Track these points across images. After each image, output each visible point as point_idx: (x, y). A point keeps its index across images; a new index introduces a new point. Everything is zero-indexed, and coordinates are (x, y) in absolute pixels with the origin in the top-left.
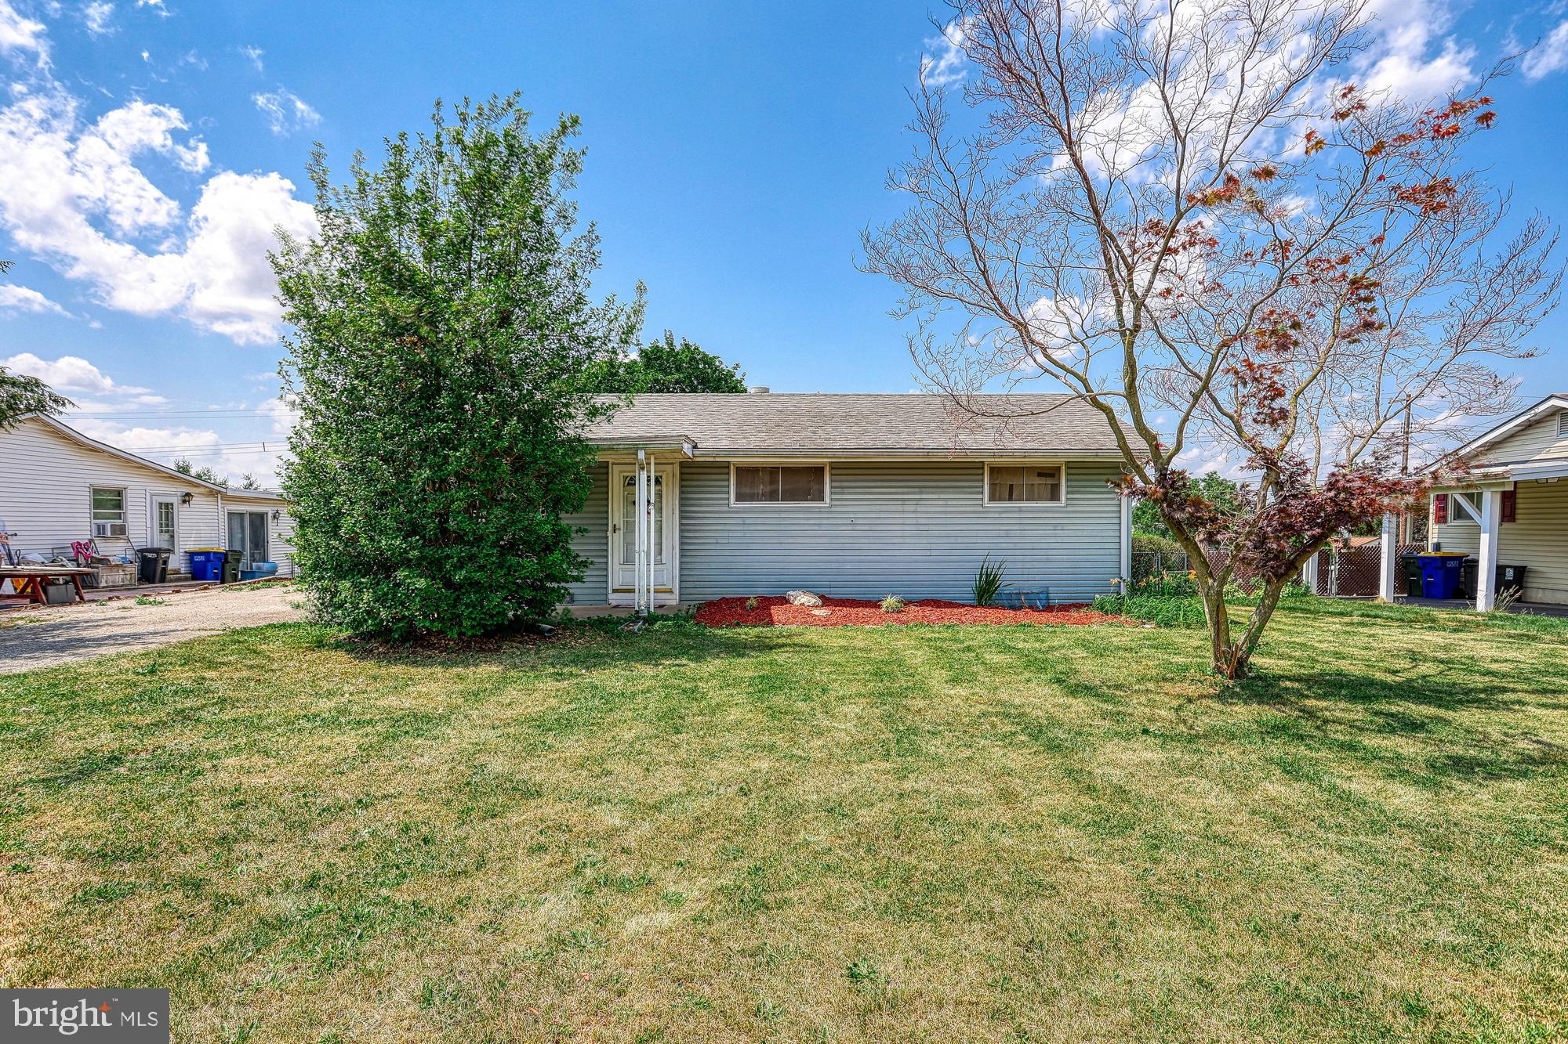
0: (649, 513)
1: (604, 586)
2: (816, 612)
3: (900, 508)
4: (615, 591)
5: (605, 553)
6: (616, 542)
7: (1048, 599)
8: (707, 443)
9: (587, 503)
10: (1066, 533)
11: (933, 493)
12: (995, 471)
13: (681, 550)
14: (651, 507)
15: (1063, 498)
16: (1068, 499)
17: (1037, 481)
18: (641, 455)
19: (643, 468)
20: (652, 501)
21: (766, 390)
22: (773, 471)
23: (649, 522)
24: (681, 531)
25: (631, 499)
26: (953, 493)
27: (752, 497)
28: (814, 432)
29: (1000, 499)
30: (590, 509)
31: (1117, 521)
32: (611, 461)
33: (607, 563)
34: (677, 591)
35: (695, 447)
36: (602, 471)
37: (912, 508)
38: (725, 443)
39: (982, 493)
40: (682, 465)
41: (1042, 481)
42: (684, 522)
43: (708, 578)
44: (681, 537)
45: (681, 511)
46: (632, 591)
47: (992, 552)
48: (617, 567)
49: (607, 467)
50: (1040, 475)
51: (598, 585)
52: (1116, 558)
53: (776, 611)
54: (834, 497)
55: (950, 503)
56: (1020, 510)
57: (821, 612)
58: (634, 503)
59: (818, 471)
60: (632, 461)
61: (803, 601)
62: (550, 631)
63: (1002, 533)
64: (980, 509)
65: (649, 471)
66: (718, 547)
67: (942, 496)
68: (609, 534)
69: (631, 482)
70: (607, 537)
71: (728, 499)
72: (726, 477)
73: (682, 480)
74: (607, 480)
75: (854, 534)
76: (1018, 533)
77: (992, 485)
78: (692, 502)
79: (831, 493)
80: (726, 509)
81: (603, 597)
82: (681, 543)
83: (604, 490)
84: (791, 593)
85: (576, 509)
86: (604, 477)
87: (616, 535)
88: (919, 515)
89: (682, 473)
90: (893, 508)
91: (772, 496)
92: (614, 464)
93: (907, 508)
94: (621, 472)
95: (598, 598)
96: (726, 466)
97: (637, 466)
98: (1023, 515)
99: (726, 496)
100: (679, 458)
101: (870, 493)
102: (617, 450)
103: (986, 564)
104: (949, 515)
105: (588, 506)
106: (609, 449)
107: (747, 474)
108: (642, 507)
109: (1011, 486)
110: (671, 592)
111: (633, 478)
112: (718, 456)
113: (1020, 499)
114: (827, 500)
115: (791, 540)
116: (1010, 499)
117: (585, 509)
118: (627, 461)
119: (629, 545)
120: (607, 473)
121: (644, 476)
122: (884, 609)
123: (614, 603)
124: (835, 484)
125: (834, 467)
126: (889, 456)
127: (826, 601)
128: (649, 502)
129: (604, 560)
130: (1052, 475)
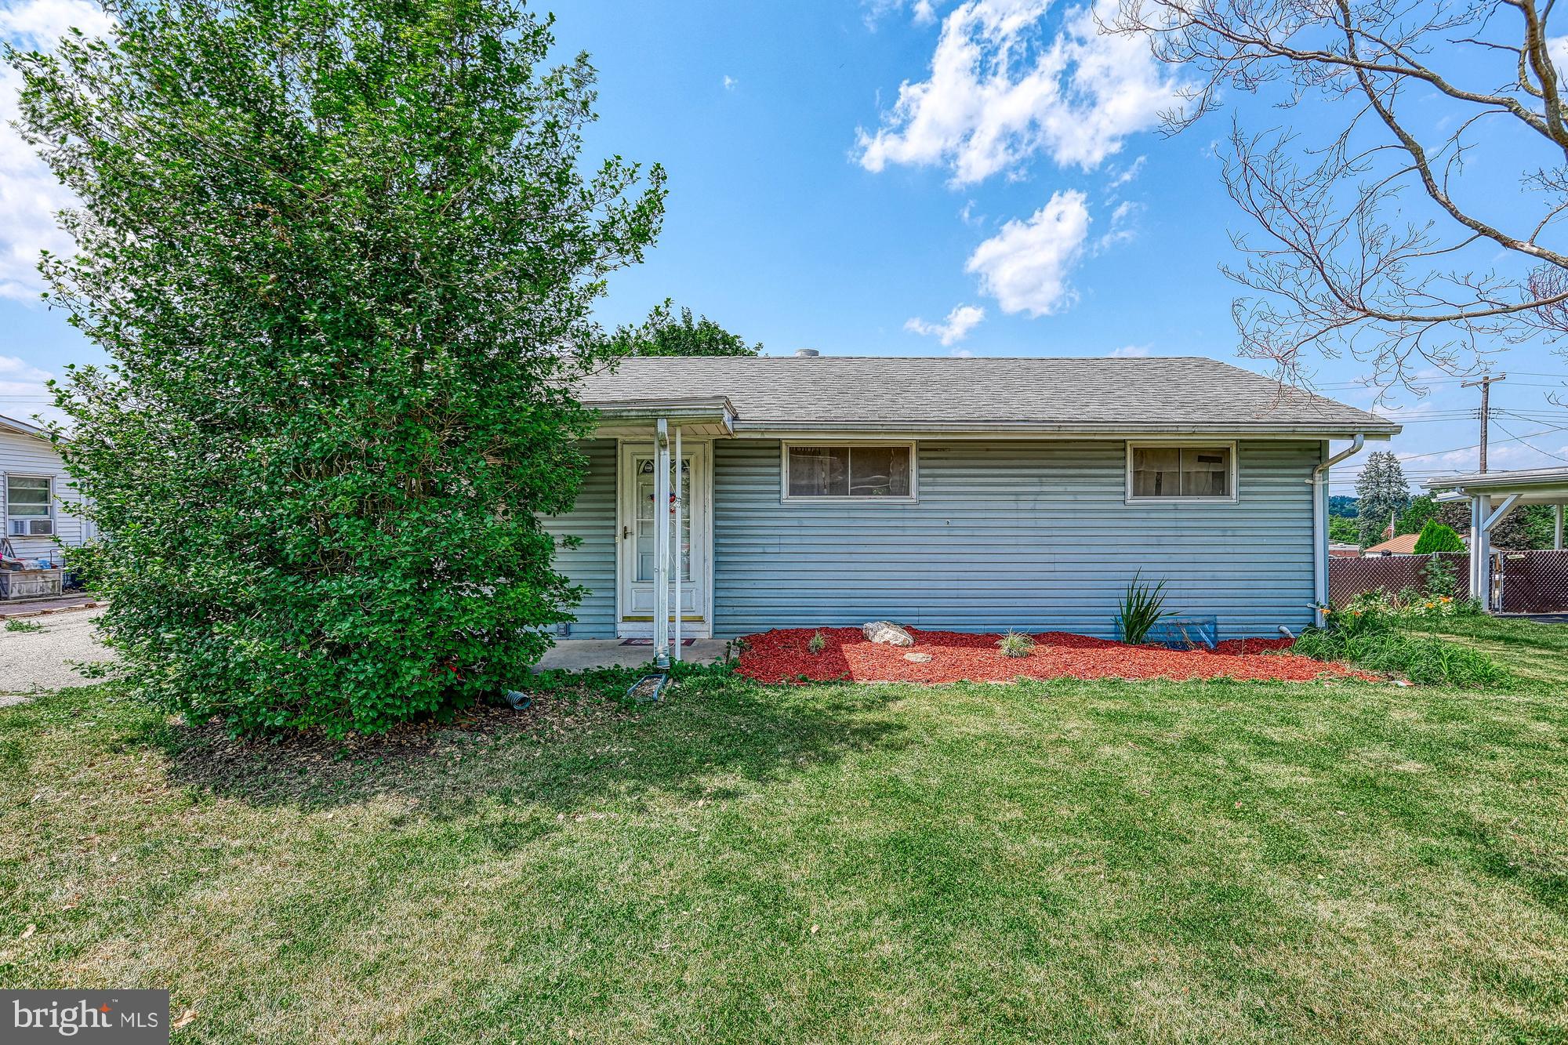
0: (672, 511)
1: (611, 612)
2: (910, 656)
3: (1013, 506)
4: (626, 619)
5: (612, 567)
6: (627, 552)
7: (1216, 632)
8: (751, 413)
9: (581, 496)
10: (1238, 540)
11: (1056, 485)
12: (1141, 454)
13: (716, 563)
14: (677, 504)
15: (1234, 491)
16: (1241, 493)
17: (1196, 468)
18: (662, 426)
19: (664, 447)
20: (679, 494)
21: (815, 353)
22: (838, 452)
23: (673, 525)
24: (716, 536)
25: (647, 492)
26: (1084, 484)
27: (810, 490)
28: (893, 401)
29: (1145, 493)
30: (583, 506)
31: (1309, 524)
32: (620, 438)
33: (615, 580)
34: (710, 619)
35: (735, 418)
36: (608, 450)
37: (1030, 506)
38: (776, 414)
39: (1124, 484)
40: (718, 444)
41: (1204, 468)
42: (720, 523)
43: (753, 602)
44: (716, 545)
45: (716, 509)
46: (650, 620)
47: (1145, 567)
48: (628, 585)
49: (615, 448)
50: (1201, 459)
51: (603, 611)
52: (1309, 576)
53: (851, 652)
54: (923, 489)
55: (1079, 498)
56: (1176, 508)
57: (917, 657)
58: (652, 497)
59: (904, 452)
60: (649, 438)
61: (887, 637)
62: (523, 701)
63: (1154, 541)
64: (1122, 506)
65: (673, 453)
66: (767, 558)
67: (1069, 489)
68: (618, 539)
69: (646, 468)
70: (615, 545)
71: (779, 492)
72: (776, 461)
73: (716, 465)
74: (615, 465)
75: (952, 541)
76: (1172, 540)
77: (1137, 473)
78: (730, 496)
79: (920, 484)
80: (776, 505)
81: (610, 628)
82: (716, 554)
83: (612, 478)
84: (869, 625)
85: (564, 506)
86: (612, 461)
87: (627, 541)
88: (1038, 515)
89: (716, 457)
90: (1005, 506)
91: (836, 488)
92: (624, 443)
93: (1022, 506)
94: (634, 454)
95: (602, 628)
96: (776, 446)
97: (656, 443)
98: (1179, 515)
99: (776, 488)
100: (714, 431)
101: (972, 485)
102: (628, 419)
103: (1138, 584)
104: (1079, 515)
105: (579, 502)
106: (615, 418)
107: (803, 455)
108: (663, 503)
109: (1159, 474)
110: (701, 620)
111: (650, 463)
112: (767, 431)
113: (1173, 493)
114: (913, 493)
115: (866, 550)
116: (1158, 493)
117: (576, 505)
118: (642, 438)
119: (645, 557)
120: (615, 456)
121: (666, 456)
122: (1004, 651)
123: (624, 636)
124: (924, 472)
125: (924, 448)
126: (1004, 432)
127: (921, 637)
128: (673, 495)
129: (611, 576)
130: (1218, 460)
